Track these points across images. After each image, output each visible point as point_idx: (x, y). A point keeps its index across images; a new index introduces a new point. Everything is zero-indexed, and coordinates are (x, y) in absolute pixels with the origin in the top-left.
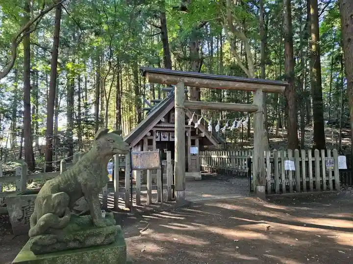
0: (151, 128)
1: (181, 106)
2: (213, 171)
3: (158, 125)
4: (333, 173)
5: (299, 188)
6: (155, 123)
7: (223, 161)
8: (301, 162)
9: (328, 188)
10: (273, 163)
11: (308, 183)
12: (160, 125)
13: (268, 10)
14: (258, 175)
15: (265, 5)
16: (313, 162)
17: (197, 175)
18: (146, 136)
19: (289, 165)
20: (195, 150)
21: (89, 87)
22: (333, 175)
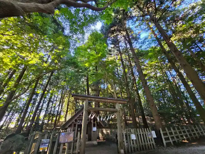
0: (76, 118)
1: (86, 109)
2: (104, 139)
3: (79, 117)
4: (151, 139)
5: (139, 149)
6: (78, 116)
7: (108, 134)
8: (138, 135)
9: (151, 149)
10: (126, 136)
11: (142, 146)
12: (80, 117)
13: (121, 76)
14: (120, 143)
15: (120, 75)
16: (143, 134)
17: (95, 143)
18: (73, 122)
19: (133, 137)
20: (95, 129)
21: (57, 99)
22: (152, 141)
